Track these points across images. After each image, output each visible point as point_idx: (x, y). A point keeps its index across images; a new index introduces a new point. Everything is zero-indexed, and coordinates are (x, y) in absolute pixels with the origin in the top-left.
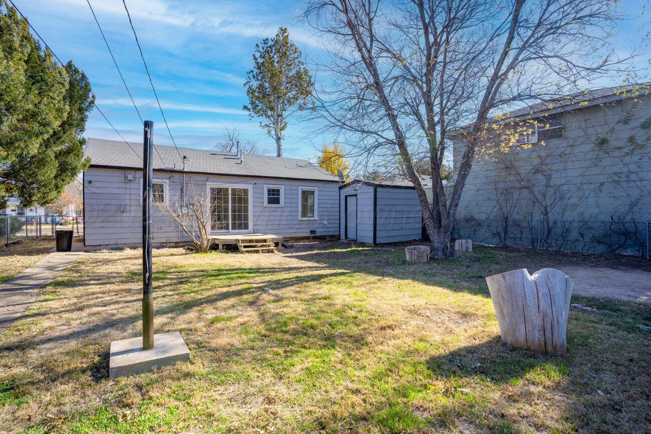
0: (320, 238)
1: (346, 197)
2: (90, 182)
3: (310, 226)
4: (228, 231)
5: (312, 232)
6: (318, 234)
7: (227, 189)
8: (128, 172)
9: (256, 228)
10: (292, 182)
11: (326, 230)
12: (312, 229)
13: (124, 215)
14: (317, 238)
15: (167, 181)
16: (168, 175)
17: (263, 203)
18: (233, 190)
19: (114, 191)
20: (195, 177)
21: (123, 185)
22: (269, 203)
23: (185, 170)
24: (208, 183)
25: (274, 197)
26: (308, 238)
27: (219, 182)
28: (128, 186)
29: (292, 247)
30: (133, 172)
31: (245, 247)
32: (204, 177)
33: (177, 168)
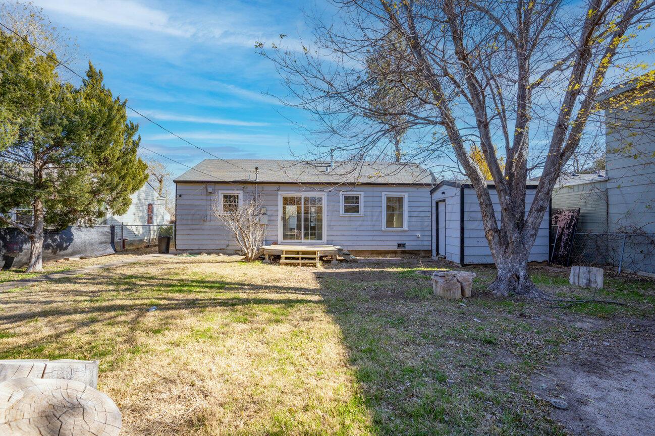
0: (411, 253)
1: (437, 204)
2: (180, 196)
3: (398, 238)
4: (299, 241)
5: (399, 245)
6: (407, 248)
7: (300, 198)
8: (209, 185)
9: (331, 238)
10: (374, 187)
11: (419, 243)
12: (400, 242)
13: (205, 224)
14: (407, 253)
15: (241, 192)
16: (242, 186)
17: (339, 212)
18: (305, 198)
19: (198, 203)
20: (267, 187)
21: (205, 197)
22: (345, 212)
23: (258, 181)
24: (279, 192)
25: (352, 206)
26: (395, 252)
27: (291, 191)
28: (209, 198)
29: (355, 261)
30: (213, 185)
31: (286, 258)
32: (276, 187)
33: (252, 179)
